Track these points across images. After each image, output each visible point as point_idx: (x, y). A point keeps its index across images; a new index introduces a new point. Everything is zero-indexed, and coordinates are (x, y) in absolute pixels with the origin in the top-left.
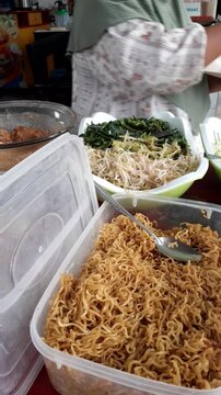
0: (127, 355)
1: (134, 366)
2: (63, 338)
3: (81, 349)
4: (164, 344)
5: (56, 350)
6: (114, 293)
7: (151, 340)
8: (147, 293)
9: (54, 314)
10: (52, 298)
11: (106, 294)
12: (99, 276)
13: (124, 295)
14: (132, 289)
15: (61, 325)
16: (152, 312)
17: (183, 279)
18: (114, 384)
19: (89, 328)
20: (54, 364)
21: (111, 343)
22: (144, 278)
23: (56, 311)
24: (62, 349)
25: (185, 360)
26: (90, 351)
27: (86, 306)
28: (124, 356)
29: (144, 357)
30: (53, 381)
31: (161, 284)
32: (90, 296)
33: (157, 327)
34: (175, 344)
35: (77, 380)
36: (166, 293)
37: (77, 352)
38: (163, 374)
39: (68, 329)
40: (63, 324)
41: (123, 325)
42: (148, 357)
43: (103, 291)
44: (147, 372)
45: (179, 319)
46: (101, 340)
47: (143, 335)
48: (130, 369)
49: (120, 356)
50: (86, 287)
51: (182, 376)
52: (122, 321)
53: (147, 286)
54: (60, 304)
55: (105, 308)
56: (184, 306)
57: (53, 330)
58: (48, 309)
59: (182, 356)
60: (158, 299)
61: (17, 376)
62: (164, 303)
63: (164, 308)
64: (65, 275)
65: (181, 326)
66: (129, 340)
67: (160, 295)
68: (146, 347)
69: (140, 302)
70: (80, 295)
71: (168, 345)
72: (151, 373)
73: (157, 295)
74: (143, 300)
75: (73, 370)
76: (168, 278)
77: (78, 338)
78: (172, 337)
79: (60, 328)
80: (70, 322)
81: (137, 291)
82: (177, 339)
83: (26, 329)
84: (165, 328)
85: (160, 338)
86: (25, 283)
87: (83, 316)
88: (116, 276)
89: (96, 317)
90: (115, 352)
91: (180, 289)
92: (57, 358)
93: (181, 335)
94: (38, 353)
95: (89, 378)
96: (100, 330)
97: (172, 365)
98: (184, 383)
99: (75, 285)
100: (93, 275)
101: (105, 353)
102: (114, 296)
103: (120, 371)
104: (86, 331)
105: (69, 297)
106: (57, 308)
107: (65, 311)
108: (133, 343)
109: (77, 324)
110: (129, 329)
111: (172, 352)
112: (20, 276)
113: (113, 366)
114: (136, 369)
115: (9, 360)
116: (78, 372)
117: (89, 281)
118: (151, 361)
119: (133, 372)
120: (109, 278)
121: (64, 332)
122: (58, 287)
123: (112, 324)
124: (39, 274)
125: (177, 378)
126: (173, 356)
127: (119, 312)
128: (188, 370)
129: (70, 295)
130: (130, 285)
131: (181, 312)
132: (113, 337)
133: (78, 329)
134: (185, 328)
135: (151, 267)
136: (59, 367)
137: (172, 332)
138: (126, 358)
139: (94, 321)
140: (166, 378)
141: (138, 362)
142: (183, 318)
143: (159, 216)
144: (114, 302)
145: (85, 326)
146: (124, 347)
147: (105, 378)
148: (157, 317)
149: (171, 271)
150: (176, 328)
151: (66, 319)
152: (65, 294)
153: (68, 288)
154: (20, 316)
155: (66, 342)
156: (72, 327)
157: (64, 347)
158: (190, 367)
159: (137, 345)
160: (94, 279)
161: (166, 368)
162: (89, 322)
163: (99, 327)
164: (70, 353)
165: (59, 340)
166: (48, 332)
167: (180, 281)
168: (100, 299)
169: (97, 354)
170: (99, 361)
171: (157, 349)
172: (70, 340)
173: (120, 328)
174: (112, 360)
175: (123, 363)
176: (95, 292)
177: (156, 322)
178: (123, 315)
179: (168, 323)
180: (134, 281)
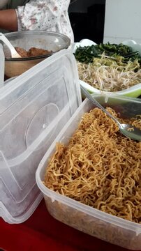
0: (97, 198)
1: (101, 205)
2: (56, 183)
3: (68, 191)
4: (122, 193)
5: (52, 190)
6: (90, 157)
7: (113, 189)
8: (112, 159)
10: (50, 157)
11: (85, 158)
12: (81, 146)
13: (97, 159)
14: (101, 156)
15: (55, 175)
16: (114, 172)
17: (137, 152)
18: (88, 215)
19: (73, 178)
20: (50, 199)
21: (87, 189)
22: (110, 149)
23: (52, 166)
24: (55, 190)
25: (136, 205)
26: (73, 193)
27: (72, 164)
28: (94, 198)
29: (108, 200)
30: (49, 209)
31: (121, 154)
32: (74, 158)
33: (118, 181)
34: (129, 193)
35: (64, 210)
36: (125, 160)
37: (65, 193)
38: (120, 212)
39: (60, 177)
40: (57, 174)
41: (95, 178)
43: (83, 156)
44: (110, 210)
45: (133, 177)
46: (80, 186)
47: (108, 186)
48: (98, 207)
49: (92, 198)
50: (72, 152)
51: (133, 215)
52: (94, 175)
53: (112, 154)
54: (55, 162)
55: (84, 167)
56: (137, 169)
57: (50, 178)
58: (47, 164)
59: (134, 201)
60: (119, 164)
61: (27, 203)
62: (123, 167)
63: (123, 170)
64: (59, 144)
65: (134, 182)
66: (99, 188)
67: (120, 161)
68: (109, 194)
70: (68, 157)
71: (125, 194)
72: (112, 210)
74: (109, 163)
75: (62, 204)
76: (126, 151)
77: (66, 184)
78: (127, 189)
79: (54, 177)
80: (61, 173)
81: (105, 157)
82: (131, 190)
83: (34, 175)
84: (123, 182)
85: (119, 188)
86: (33, 147)
87: (70, 170)
88: (91, 147)
89: (78, 171)
90: (89, 195)
91: (134, 158)
92: (52, 195)
93: (133, 188)
94: (39, 191)
95: (72, 210)
96: (80, 180)
97: (127, 207)
98: (134, 219)
99: (65, 150)
100: (77, 145)
101: (83, 195)
102: (90, 159)
103: (92, 208)
104: (71, 180)
105: (61, 157)
106: (53, 164)
107: (58, 166)
108: (101, 190)
109: (66, 175)
110: (99, 181)
111: (127, 198)
112: (31, 142)
113: (87, 204)
114: (103, 207)
115: (21, 193)
116: (65, 205)
117: (74, 148)
118: (113, 203)
119: (100, 209)
120: (87, 148)
121: (57, 179)
122: (54, 151)
123: (88, 177)
124: (42, 142)
125: (130, 215)
126: (128, 201)
127: (92, 170)
128: (138, 211)
129: (62, 156)
130: (100, 153)
131: (134, 173)
132: (89, 185)
133: (66, 178)
134: (137, 184)
135: (115, 143)
136: (53, 201)
137: (127, 186)
138: (96, 200)
139: (76, 174)
140: (122, 215)
141: (104, 203)
142: (135, 177)
143: (122, 110)
144: (90, 163)
145: (71, 176)
146: (95, 192)
147: (81, 211)
148: (118, 175)
149: (129, 146)
150: (130, 184)
151: (59, 171)
152: (58, 156)
153: (61, 152)
155: (58, 186)
156: (62, 177)
157: (57, 189)
158: (139, 209)
159: (104, 192)
160: (77, 147)
161: (122, 208)
162: (73, 174)
163: (79, 178)
164: (60, 193)
165: (54, 184)
166: (47, 179)
167: (134, 153)
168: (81, 160)
169: (77, 195)
170: (78, 200)
171: (117, 196)
172: (61, 185)
173: (93, 179)
174: (87, 199)
175: (94, 202)
176: (78, 156)
177: (117, 178)
178: (95, 172)
179: (125, 180)
180: (103, 151)
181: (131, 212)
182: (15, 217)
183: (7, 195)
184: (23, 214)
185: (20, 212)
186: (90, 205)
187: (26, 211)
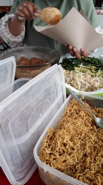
0: (76, 170)
1: (79, 176)
2: (48, 158)
3: (56, 165)
4: (94, 168)
5: (45, 163)
6: (72, 140)
7: (88, 165)
8: (87, 142)
9: (44, 146)
10: (44, 139)
11: (68, 140)
12: (65, 131)
13: (76, 141)
14: (80, 139)
16: (89, 151)
19: (60, 155)
20: (43, 170)
21: (69, 164)
22: (86, 134)
23: (45, 145)
24: (47, 163)
26: (59, 166)
27: (59, 144)
28: (74, 171)
29: (84, 173)
30: (41, 177)
31: (94, 138)
32: (61, 140)
33: (91, 159)
34: (99, 168)
35: (53, 179)
36: (96, 143)
37: (54, 166)
38: (93, 182)
39: (50, 154)
40: (48, 151)
41: (75, 156)
42: (86, 173)
43: (67, 138)
45: (102, 156)
46: (65, 161)
47: (84, 162)
48: (77, 177)
49: (73, 170)
50: (59, 135)
51: (102, 184)
52: (75, 153)
53: (87, 138)
54: (47, 142)
55: (67, 147)
57: (43, 154)
58: (42, 143)
60: (92, 145)
61: (26, 171)
62: (95, 147)
63: (95, 150)
64: (50, 128)
65: (102, 160)
66: (78, 163)
67: (93, 143)
68: (85, 168)
69: (84, 145)
70: (57, 139)
71: (96, 168)
72: (87, 181)
73: (92, 143)
74: (85, 145)
76: (97, 136)
77: (54, 159)
78: (98, 165)
79: (47, 153)
80: (51, 151)
81: (82, 140)
82: (100, 166)
83: (31, 151)
84: (95, 160)
85: (92, 164)
86: (32, 130)
87: (57, 149)
88: (73, 132)
89: (63, 150)
90: (71, 168)
92: (45, 168)
93: (102, 164)
95: (58, 179)
96: (65, 157)
97: (97, 178)
99: (54, 134)
100: (62, 130)
101: (66, 168)
102: (72, 141)
103: (72, 178)
104: (58, 156)
105: (51, 139)
106: (46, 143)
107: (49, 145)
108: (80, 165)
109: (54, 152)
110: (78, 158)
111: (98, 172)
112: (31, 127)
113: (69, 175)
114: (80, 178)
115: (23, 163)
116: (53, 175)
117: (61, 132)
118: (88, 175)
119: (78, 179)
120: (70, 132)
121: (48, 155)
122: (47, 133)
123: (70, 155)
124: (39, 127)
126: (98, 174)
127: (73, 149)
129: (52, 138)
130: (79, 137)
132: (71, 161)
133: (54, 155)
135: (89, 129)
136: (45, 171)
137: (98, 162)
138: (76, 172)
139: (62, 152)
141: (82, 175)
144: (71, 144)
145: (58, 154)
146: (75, 166)
147: (65, 180)
148: (91, 154)
149: (99, 132)
150: (100, 161)
151: (50, 149)
152: (50, 137)
153: (51, 134)
154: (29, 144)
155: (49, 160)
156: (52, 153)
157: (48, 162)
159: (81, 166)
160: (63, 132)
161: (94, 179)
162: (60, 152)
163: (64, 155)
164: (51, 166)
165: (46, 159)
166: (41, 154)
168: (65, 142)
169: (62, 168)
170: (62, 171)
171: (91, 170)
172: (51, 160)
173: (74, 157)
174: (69, 172)
175: (74, 174)
176: (63, 139)
177: (91, 156)
178: (76, 151)
179: (96, 158)
180: (81, 135)
181: (100, 182)
182: (17, 181)
183: (13, 164)
184: (22, 179)
185: (21, 177)
186: (72, 176)
187: (24, 177)
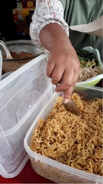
0: (68, 158)
1: (71, 163)
2: (38, 148)
3: (47, 153)
4: (85, 154)
5: (35, 152)
6: (62, 128)
7: (79, 151)
8: (78, 129)
9: (35, 136)
10: (34, 129)
11: (59, 129)
12: (56, 120)
13: (67, 130)
14: (71, 127)
15: (38, 141)
16: (80, 138)
17: (95, 124)
18: (61, 171)
19: (51, 144)
20: (34, 159)
21: (60, 151)
22: (76, 123)
23: (36, 135)
24: (38, 153)
25: (95, 162)
26: (51, 155)
27: (50, 134)
28: (66, 158)
29: (76, 159)
30: (33, 167)
31: (84, 126)
32: (51, 129)
33: (82, 145)
34: (90, 154)
35: (45, 168)
36: (87, 130)
37: (45, 154)
38: (85, 168)
39: (41, 143)
40: (39, 141)
42: (78, 159)
43: (57, 127)
44: (77, 166)
45: (93, 142)
46: (56, 149)
47: (75, 149)
48: (69, 164)
49: (64, 158)
50: (50, 125)
51: (93, 169)
52: (66, 141)
53: (78, 126)
54: (38, 132)
55: (58, 135)
56: (95, 137)
57: (34, 144)
58: (32, 134)
59: (94, 160)
60: (83, 133)
61: (17, 163)
62: (86, 135)
63: (85, 137)
64: (40, 119)
65: (93, 146)
66: (69, 151)
67: (84, 131)
68: (76, 155)
69: (74, 133)
70: (47, 128)
71: (87, 154)
72: (79, 167)
73: (83, 131)
74: (76, 132)
75: (43, 162)
76: (88, 123)
77: (46, 148)
78: (89, 151)
79: (37, 143)
80: (42, 140)
81: (73, 128)
82: (91, 152)
83: (22, 142)
84: (86, 146)
85: (83, 151)
86: (22, 121)
87: (48, 138)
88: (63, 121)
89: (54, 139)
90: (62, 156)
91: (93, 129)
92: (35, 156)
93: (93, 150)
94: (27, 153)
95: (50, 167)
96: (56, 145)
97: (89, 164)
98: (94, 172)
99: (45, 123)
100: (53, 120)
101: (58, 156)
102: (63, 130)
103: (64, 165)
104: (49, 145)
105: (42, 129)
106: (36, 134)
107: (40, 135)
108: (71, 152)
109: (45, 141)
110: (69, 146)
111: (89, 158)
112: (20, 118)
113: (61, 162)
114: (72, 164)
115: (14, 155)
116: (45, 163)
117: (51, 122)
118: (79, 161)
119: (70, 165)
120: (60, 121)
121: (39, 145)
122: (37, 124)
123: (61, 143)
124: (29, 118)
125: (91, 170)
126: (89, 160)
127: (64, 137)
128: (96, 167)
129: (42, 128)
130: (70, 125)
131: (94, 139)
132: (62, 149)
133: (45, 144)
134: (95, 147)
135: (80, 118)
136: (36, 160)
137: (89, 148)
138: (67, 159)
139: (53, 141)
140: (86, 169)
141: (73, 161)
142: (94, 142)
143: (84, 94)
144: (62, 132)
145: (49, 142)
146: (66, 154)
147: (57, 167)
148: (82, 141)
149: (89, 120)
150: (91, 147)
151: (40, 139)
152: (40, 128)
153: (42, 125)
154: (20, 136)
155: (40, 150)
156: (43, 143)
157: (39, 151)
158: (97, 165)
159: (72, 153)
160: (53, 122)
161: (86, 165)
162: (50, 141)
163: (55, 143)
164: (42, 154)
165: (37, 148)
166: (32, 145)
167: (93, 125)
168: (56, 131)
169: (54, 156)
170: (55, 159)
171: (82, 156)
172: (42, 149)
173: (65, 144)
174: (60, 159)
175: (65, 161)
176: (54, 128)
177: (82, 143)
178: (66, 139)
179: (87, 144)
180: (72, 123)
181: (92, 167)
182: (8, 173)
183: (3, 156)
184: (14, 171)
185: (13, 169)
186: (63, 163)
187: (16, 169)
